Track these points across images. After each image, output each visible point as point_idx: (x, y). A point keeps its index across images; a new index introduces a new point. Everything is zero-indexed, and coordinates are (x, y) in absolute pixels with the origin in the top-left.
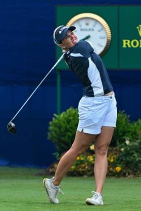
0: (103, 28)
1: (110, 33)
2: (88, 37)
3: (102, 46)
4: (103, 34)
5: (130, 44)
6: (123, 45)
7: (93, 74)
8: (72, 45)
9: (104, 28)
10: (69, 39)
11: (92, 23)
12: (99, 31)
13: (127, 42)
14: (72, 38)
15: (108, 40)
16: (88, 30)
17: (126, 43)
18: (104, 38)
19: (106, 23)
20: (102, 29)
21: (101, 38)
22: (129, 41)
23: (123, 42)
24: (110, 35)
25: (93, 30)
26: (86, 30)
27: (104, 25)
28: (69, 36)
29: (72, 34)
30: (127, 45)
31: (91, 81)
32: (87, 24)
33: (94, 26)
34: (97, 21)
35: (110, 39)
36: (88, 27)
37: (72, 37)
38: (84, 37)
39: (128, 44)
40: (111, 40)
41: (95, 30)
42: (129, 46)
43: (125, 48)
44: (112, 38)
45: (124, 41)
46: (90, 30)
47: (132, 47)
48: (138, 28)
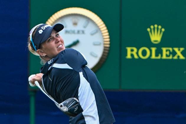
0: (98, 30)
1: (108, 37)
2: (76, 43)
3: (96, 57)
4: (97, 38)
5: (137, 53)
6: (126, 55)
7: (85, 96)
8: (57, 52)
9: (100, 29)
10: (53, 43)
11: (81, 22)
12: (92, 34)
13: (132, 50)
14: (57, 42)
15: (105, 47)
16: (76, 32)
17: (131, 52)
18: (100, 44)
19: (102, 23)
20: (97, 32)
21: (95, 44)
22: (135, 50)
23: (126, 51)
24: (108, 40)
25: (83, 32)
26: (73, 32)
27: (99, 25)
28: (53, 38)
29: (57, 35)
30: (132, 55)
31: (82, 107)
32: (75, 24)
33: (85, 27)
34: (88, 19)
35: (108, 46)
36: (76, 28)
37: (57, 40)
38: (70, 42)
39: (134, 53)
40: (110, 47)
41: (86, 32)
42: (136, 57)
43: (129, 59)
44: (110, 44)
45: (129, 49)
46: (78, 32)
47: (140, 58)
48: (149, 30)
